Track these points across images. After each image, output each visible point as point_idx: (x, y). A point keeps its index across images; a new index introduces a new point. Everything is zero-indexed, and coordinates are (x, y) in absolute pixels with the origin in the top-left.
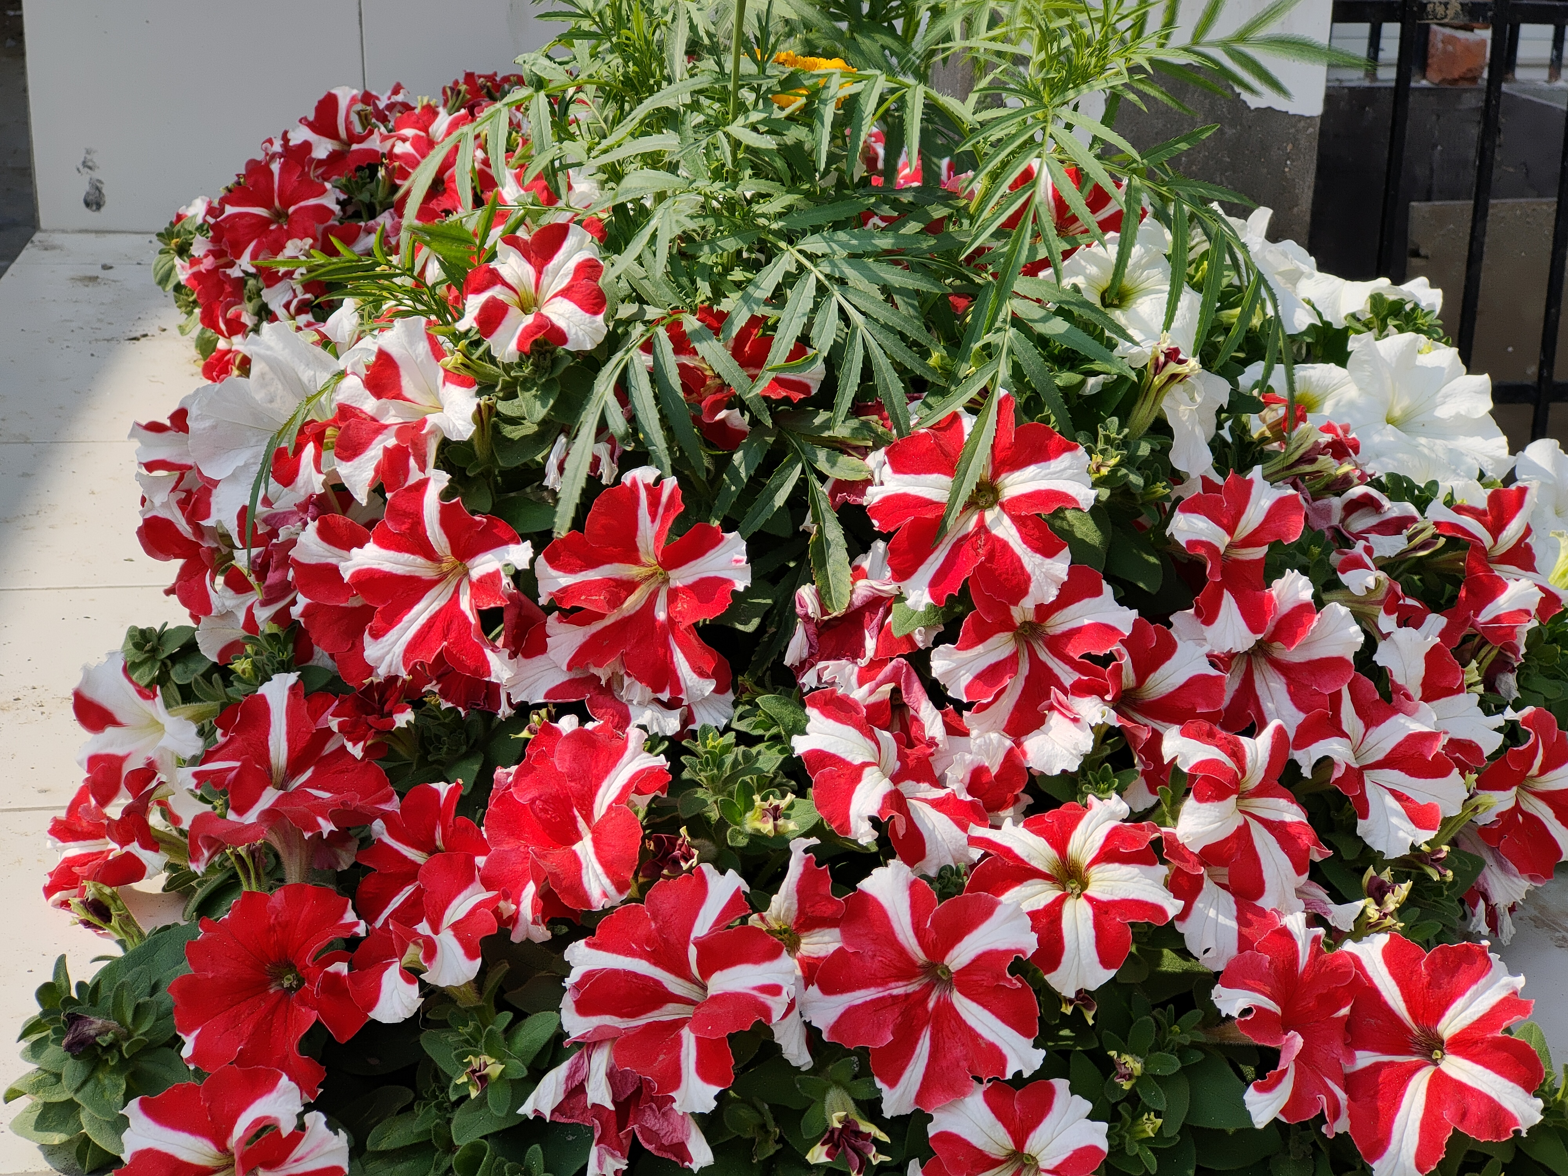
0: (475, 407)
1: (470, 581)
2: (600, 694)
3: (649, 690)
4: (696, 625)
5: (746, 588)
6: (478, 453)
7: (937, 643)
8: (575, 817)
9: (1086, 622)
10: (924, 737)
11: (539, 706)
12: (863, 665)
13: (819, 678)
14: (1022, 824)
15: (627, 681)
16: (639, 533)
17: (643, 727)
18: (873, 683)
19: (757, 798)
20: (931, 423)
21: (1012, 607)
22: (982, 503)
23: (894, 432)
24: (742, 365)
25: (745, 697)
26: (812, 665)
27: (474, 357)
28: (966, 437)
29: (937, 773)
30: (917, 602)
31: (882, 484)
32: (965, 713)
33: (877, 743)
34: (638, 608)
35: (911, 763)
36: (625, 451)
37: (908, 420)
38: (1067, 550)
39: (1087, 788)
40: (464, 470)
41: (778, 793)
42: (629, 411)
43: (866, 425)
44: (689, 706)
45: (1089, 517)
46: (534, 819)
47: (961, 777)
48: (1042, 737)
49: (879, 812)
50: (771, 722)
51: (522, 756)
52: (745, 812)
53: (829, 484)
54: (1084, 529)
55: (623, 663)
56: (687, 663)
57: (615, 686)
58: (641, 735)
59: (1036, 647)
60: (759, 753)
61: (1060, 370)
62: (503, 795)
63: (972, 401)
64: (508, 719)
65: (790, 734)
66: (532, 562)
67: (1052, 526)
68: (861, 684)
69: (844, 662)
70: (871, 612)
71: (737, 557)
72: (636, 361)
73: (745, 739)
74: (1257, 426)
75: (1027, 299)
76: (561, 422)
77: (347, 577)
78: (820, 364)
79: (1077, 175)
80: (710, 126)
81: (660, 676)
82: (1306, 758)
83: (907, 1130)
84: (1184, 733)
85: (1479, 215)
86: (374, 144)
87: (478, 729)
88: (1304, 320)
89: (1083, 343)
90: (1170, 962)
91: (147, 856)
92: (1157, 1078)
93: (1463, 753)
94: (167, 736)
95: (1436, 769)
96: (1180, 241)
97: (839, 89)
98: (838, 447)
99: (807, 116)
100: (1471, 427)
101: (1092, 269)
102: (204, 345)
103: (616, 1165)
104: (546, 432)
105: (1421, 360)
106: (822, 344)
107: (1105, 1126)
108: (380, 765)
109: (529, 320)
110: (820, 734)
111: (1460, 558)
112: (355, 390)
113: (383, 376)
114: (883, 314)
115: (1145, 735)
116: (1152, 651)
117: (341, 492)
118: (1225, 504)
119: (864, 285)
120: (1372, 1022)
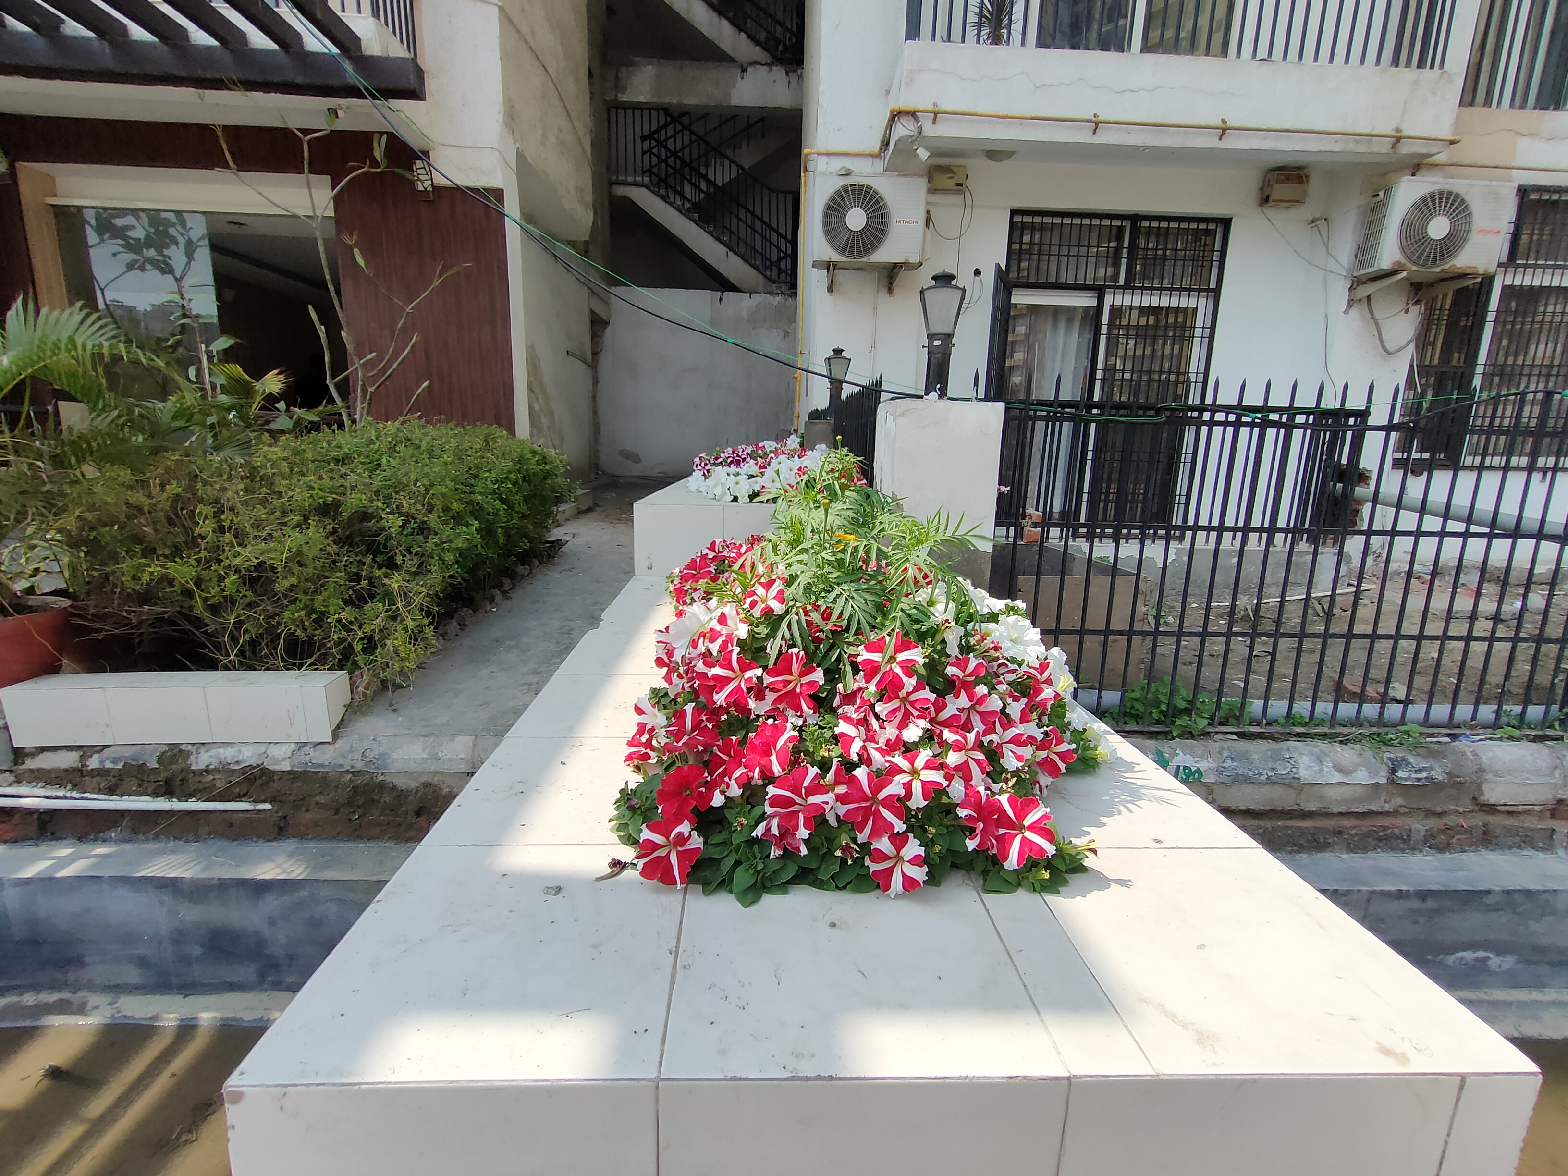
0: (748, 630)
1: (744, 679)
2: (780, 713)
3: (794, 712)
4: (808, 694)
5: (823, 684)
6: (748, 642)
7: (877, 702)
8: (771, 749)
9: (921, 697)
10: (873, 729)
11: (763, 716)
12: (856, 707)
13: (843, 711)
14: (901, 756)
15: (788, 709)
16: (793, 667)
17: (792, 723)
18: (858, 713)
19: (824, 745)
20: (877, 638)
21: (899, 692)
22: (891, 662)
23: (867, 640)
24: (824, 620)
25: (822, 715)
26: (841, 707)
27: (748, 615)
28: (887, 643)
29: (876, 740)
30: (872, 690)
31: (863, 655)
32: (885, 723)
33: (859, 731)
34: (792, 688)
35: (869, 737)
36: (789, 644)
37: (870, 637)
38: (916, 676)
39: (920, 747)
40: (744, 647)
41: (830, 744)
42: (791, 632)
43: (858, 638)
44: (805, 717)
45: (922, 667)
46: (759, 748)
47: (883, 742)
48: (907, 731)
49: (859, 751)
50: (829, 723)
51: (757, 730)
52: (820, 749)
53: (847, 654)
54: (921, 670)
55: (787, 704)
56: (805, 705)
57: (784, 710)
58: (791, 726)
59: (906, 704)
60: (825, 732)
61: (914, 624)
62: (751, 741)
63: (889, 632)
64: (754, 719)
65: (834, 727)
66: (762, 674)
67: (911, 669)
68: (855, 713)
69: (850, 706)
70: (858, 692)
71: (820, 675)
72: (793, 618)
73: (821, 727)
74: (972, 641)
75: (905, 603)
76: (771, 635)
77: (710, 676)
78: (846, 620)
79: (920, 570)
80: (816, 553)
81: (798, 708)
82: (986, 740)
83: (865, 847)
84: (950, 731)
85: (1038, 580)
86: (725, 554)
87: (745, 721)
88: (986, 611)
89: (921, 617)
90: (944, 799)
91: (651, 753)
92: (940, 835)
93: (1031, 740)
94: (658, 719)
95: (1023, 744)
96: (949, 588)
97: (853, 544)
98: (850, 644)
99: (843, 551)
100: (1035, 643)
101: (924, 596)
102: (676, 608)
103: (779, 852)
104: (768, 637)
105: (1020, 623)
106: (846, 615)
107: (923, 848)
108: (717, 731)
109: (763, 605)
110: (843, 727)
111: (1031, 682)
112: (715, 624)
113: (722, 619)
114: (864, 607)
115: (938, 732)
116: (940, 706)
117: (710, 653)
118: (962, 664)
119: (859, 598)
120: (1003, 820)
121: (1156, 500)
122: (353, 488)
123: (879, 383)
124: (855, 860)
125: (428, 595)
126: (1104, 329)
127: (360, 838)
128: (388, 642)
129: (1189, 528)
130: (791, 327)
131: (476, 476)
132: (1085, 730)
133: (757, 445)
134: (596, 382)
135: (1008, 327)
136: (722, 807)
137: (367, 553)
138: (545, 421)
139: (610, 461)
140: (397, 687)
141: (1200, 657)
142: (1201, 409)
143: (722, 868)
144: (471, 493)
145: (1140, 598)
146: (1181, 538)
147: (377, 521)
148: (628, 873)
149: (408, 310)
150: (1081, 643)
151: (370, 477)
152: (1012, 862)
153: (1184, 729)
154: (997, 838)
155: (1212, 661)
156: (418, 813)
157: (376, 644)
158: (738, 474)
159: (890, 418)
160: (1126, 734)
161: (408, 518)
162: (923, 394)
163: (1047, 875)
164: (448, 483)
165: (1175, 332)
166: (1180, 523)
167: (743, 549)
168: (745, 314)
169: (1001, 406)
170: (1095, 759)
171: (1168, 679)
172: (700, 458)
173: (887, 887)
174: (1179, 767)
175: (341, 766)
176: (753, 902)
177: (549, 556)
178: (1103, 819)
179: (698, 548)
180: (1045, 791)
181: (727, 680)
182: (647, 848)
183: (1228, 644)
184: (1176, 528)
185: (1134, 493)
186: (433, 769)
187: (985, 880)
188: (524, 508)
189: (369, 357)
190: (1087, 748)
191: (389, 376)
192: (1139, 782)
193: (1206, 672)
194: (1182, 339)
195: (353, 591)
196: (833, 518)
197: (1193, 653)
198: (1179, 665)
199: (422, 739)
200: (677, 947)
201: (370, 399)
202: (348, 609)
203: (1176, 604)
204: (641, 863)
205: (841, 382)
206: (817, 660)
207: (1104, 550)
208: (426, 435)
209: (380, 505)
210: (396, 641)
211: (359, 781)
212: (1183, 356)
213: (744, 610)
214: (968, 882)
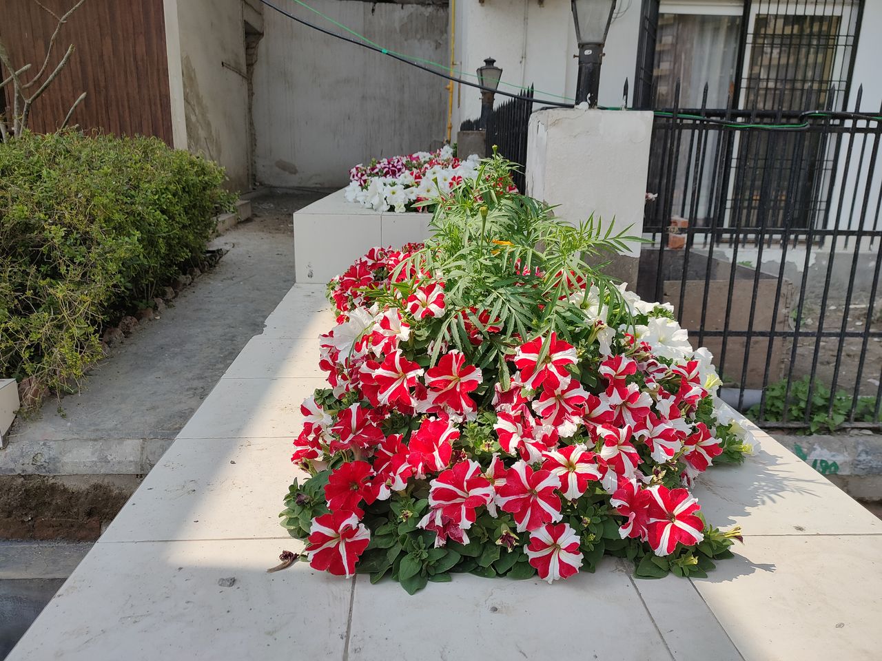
0: (409, 332)
1: (407, 379)
2: (441, 411)
3: (454, 410)
4: (467, 393)
5: (481, 383)
6: (410, 344)
7: (533, 400)
8: (434, 445)
9: (575, 395)
10: (530, 426)
11: (424, 414)
12: (513, 405)
13: (501, 408)
14: (557, 451)
15: (448, 408)
16: (453, 367)
17: (453, 420)
18: (516, 410)
19: (483, 441)
20: (533, 339)
21: (555, 390)
22: (547, 361)
23: (523, 342)
24: (482, 323)
25: (481, 413)
26: (499, 405)
27: (409, 319)
28: (543, 344)
29: (533, 436)
30: (528, 388)
31: (519, 356)
32: (541, 419)
33: (517, 427)
34: (452, 388)
35: (526, 433)
36: (449, 345)
37: (526, 338)
38: (570, 375)
39: (575, 441)
40: (406, 349)
41: (489, 440)
42: (451, 334)
43: (515, 340)
44: (465, 415)
45: (577, 366)
46: (422, 445)
47: (540, 437)
48: (563, 427)
49: (517, 446)
50: (488, 420)
51: (419, 427)
52: (480, 445)
53: (505, 355)
54: (575, 370)
55: (447, 403)
56: (465, 403)
57: (445, 409)
58: (452, 423)
59: (561, 402)
60: (484, 429)
61: (569, 326)
62: (414, 438)
63: (544, 334)
64: (416, 417)
65: (493, 423)
66: (424, 374)
67: (566, 369)
68: (512, 410)
69: (508, 404)
70: (515, 391)
71: (479, 374)
72: (453, 321)
73: (480, 425)
74: (623, 342)
75: (560, 306)
76: (432, 337)
77: (374, 377)
78: (503, 323)
79: (574, 273)
80: (474, 259)
81: (457, 407)
82: (637, 435)
83: (524, 536)
84: (603, 427)
85: (683, 285)
86: (384, 261)
87: (408, 419)
88: (635, 313)
89: (575, 319)
90: (598, 491)
91: (318, 451)
92: (594, 524)
93: (680, 435)
94: (324, 418)
95: (673, 439)
96: (602, 291)
97: (509, 249)
98: (507, 345)
99: (500, 256)
100: (682, 344)
101: (578, 299)
102: (337, 314)
103: (443, 542)
104: (428, 339)
105: (668, 325)
106: (503, 317)
107: (579, 537)
108: (381, 429)
109: (424, 309)
110: (501, 424)
111: (679, 380)
112: (377, 327)
113: (385, 323)
114: (520, 309)
115: (592, 427)
116: (594, 404)
117: (373, 354)
118: (614, 364)
119: (515, 302)
120: (655, 510)
121: (797, 206)
122: (14, 200)
123: (530, 93)
124: (515, 548)
125: (93, 304)
126: (750, 39)
127: (33, 538)
128: (55, 350)
129: (830, 233)
130: (443, 38)
131: (136, 188)
132: (730, 425)
133: (411, 156)
134: (251, 94)
135: (656, 36)
136: (388, 501)
137: (31, 263)
138: (202, 133)
139: (266, 172)
140: (65, 393)
141: (838, 357)
142: (843, 117)
143: (389, 558)
144: (132, 204)
145: (782, 301)
146: (821, 243)
147: (40, 232)
148: (299, 565)
149: (61, 21)
150: (724, 344)
151: (31, 188)
152: (663, 549)
153: (821, 425)
154: (648, 527)
155: (849, 360)
156: (90, 514)
157: (42, 352)
158: (394, 184)
159: (542, 128)
160: (769, 430)
161: (71, 228)
162: (574, 103)
163: (695, 561)
164: (109, 193)
165: (819, 40)
166: (820, 227)
167: (402, 256)
168: (397, 25)
169: (649, 115)
170: (739, 453)
171: (807, 378)
172: (357, 169)
173: (545, 573)
174: (816, 461)
175: (13, 470)
176: (418, 590)
177: (211, 266)
178: (748, 509)
179: (356, 255)
180: (692, 483)
181: (391, 381)
182: (319, 539)
183: (865, 344)
184: (818, 232)
185: (776, 200)
186: (102, 471)
187: (637, 566)
188: (185, 219)
189: (24, 68)
190: (732, 443)
191: (46, 87)
192: (782, 475)
193: (843, 371)
194: (826, 47)
195: (19, 300)
196: (490, 225)
197: (831, 353)
198: (818, 364)
199: (91, 443)
200: (348, 632)
201: (28, 111)
202: (14, 318)
203: (814, 307)
204: (311, 555)
205: (493, 92)
206: (475, 361)
207: (747, 255)
208: (85, 146)
209: (42, 216)
210: (63, 349)
211: (31, 484)
212: (827, 65)
213: (405, 313)
214: (621, 568)
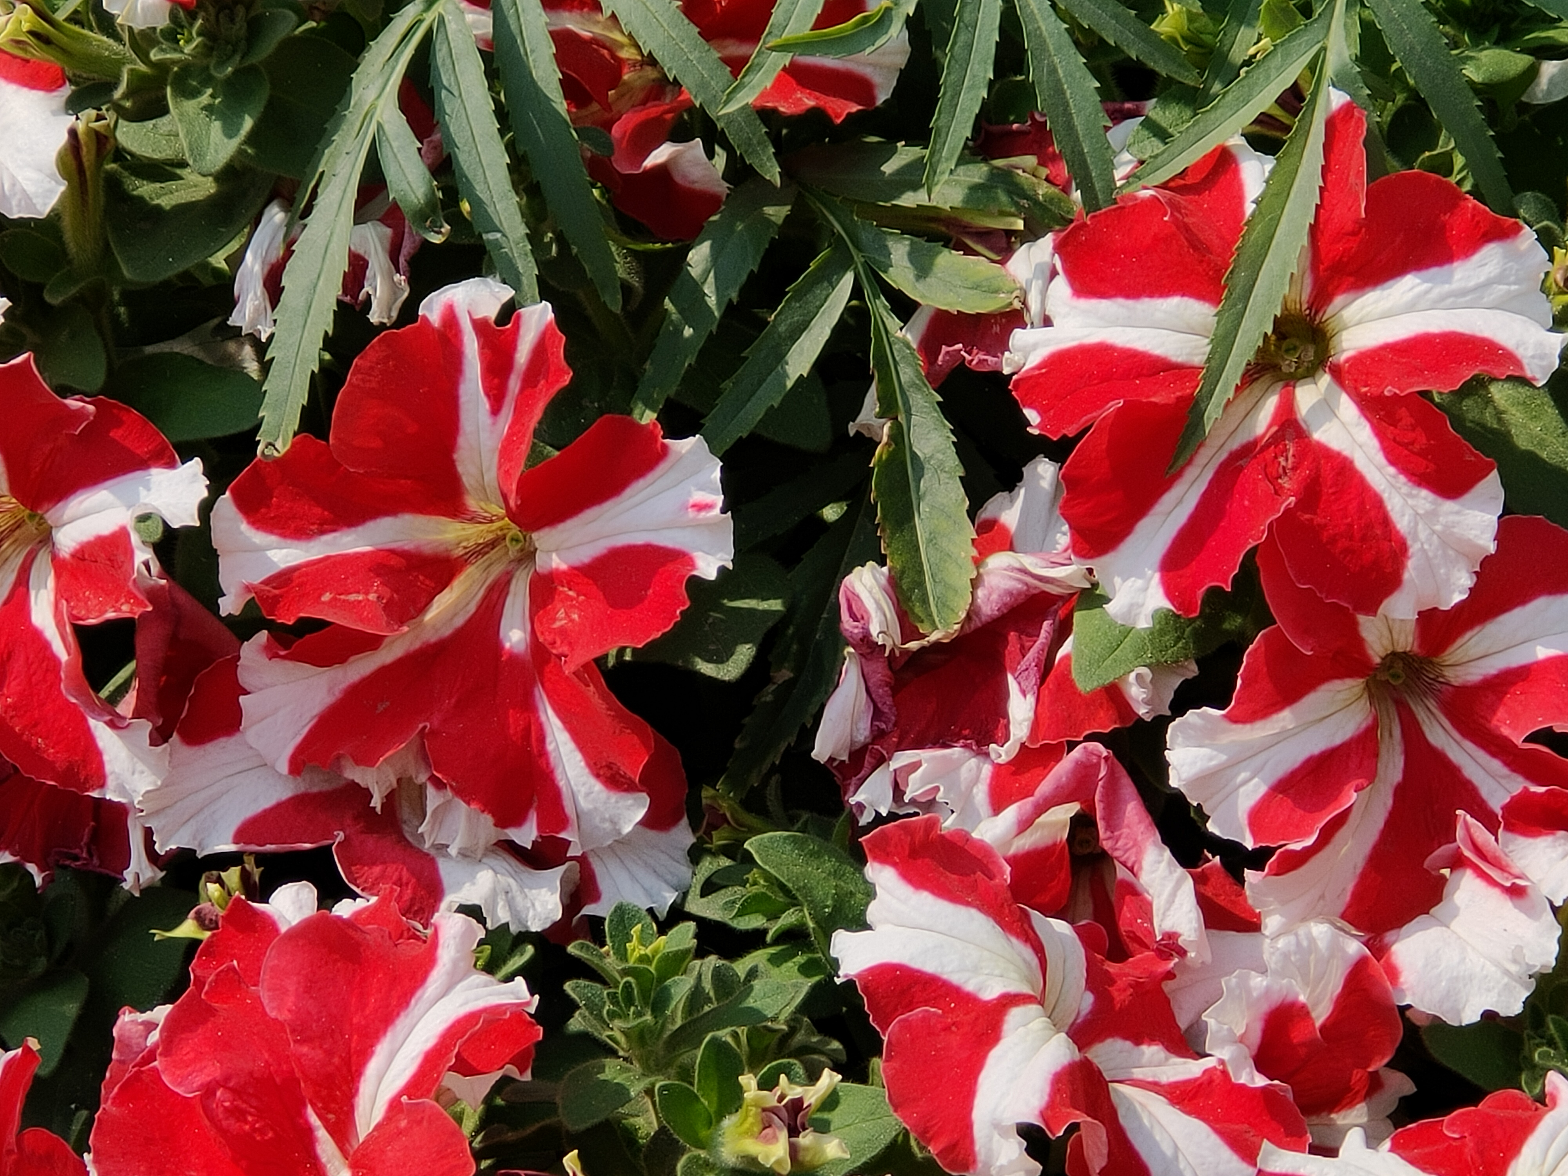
0: (63, 138)
1: (55, 558)
2: (369, 830)
3: (487, 820)
4: (600, 661)
5: (722, 570)
6: (72, 248)
8: (309, 1131)
9: (1542, 652)
10: (1151, 933)
11: (222, 861)
12: (1003, 760)
13: (898, 792)
14: (1387, 1144)
15: (433, 799)
16: (462, 441)
17: (473, 912)
18: (1027, 804)
19: (748, 1081)
20: (1164, 175)
21: (1362, 618)
22: (1288, 364)
23: (1077, 195)
24: (709, 33)
25: (719, 839)
26: (881, 760)
27: (60, 16)
28: (1249, 208)
29: (1183, 1023)
30: (1133, 608)
31: (1047, 322)
32: (1249, 875)
33: (1039, 949)
34: (459, 621)
35: (1121, 996)
36: (426, 243)
37: (1109, 166)
38: (1494, 477)
39: (1544, 1056)
40: (39, 288)
41: (799, 1068)
42: (437, 147)
43: (1005, 178)
44: (583, 860)
45: (1547, 399)
46: (213, 1133)
47: (1240, 1031)
48: (1435, 932)
49: (1043, 1114)
50: (781, 898)
51: (182, 983)
52: (721, 1116)
53: (921, 320)
54: (1536, 428)
55: (424, 756)
56: (578, 756)
57: (405, 812)
58: (469, 932)
59: (1421, 715)
60: (753, 973)
61: (1476, 43)
62: (137, 1076)
63: (1264, 119)
64: (148, 891)
65: (828, 926)
66: (206, 509)
67: (1458, 422)
68: (998, 804)
69: (956, 751)
70: (1021, 632)
71: (699, 496)
72: (452, 27)
73: (719, 939)
76: (273, 173)
78: (892, 34)
81: (513, 788)
87: (74, 915)
98: (941, 232)
110: (900, 927)
206: (663, 378)
